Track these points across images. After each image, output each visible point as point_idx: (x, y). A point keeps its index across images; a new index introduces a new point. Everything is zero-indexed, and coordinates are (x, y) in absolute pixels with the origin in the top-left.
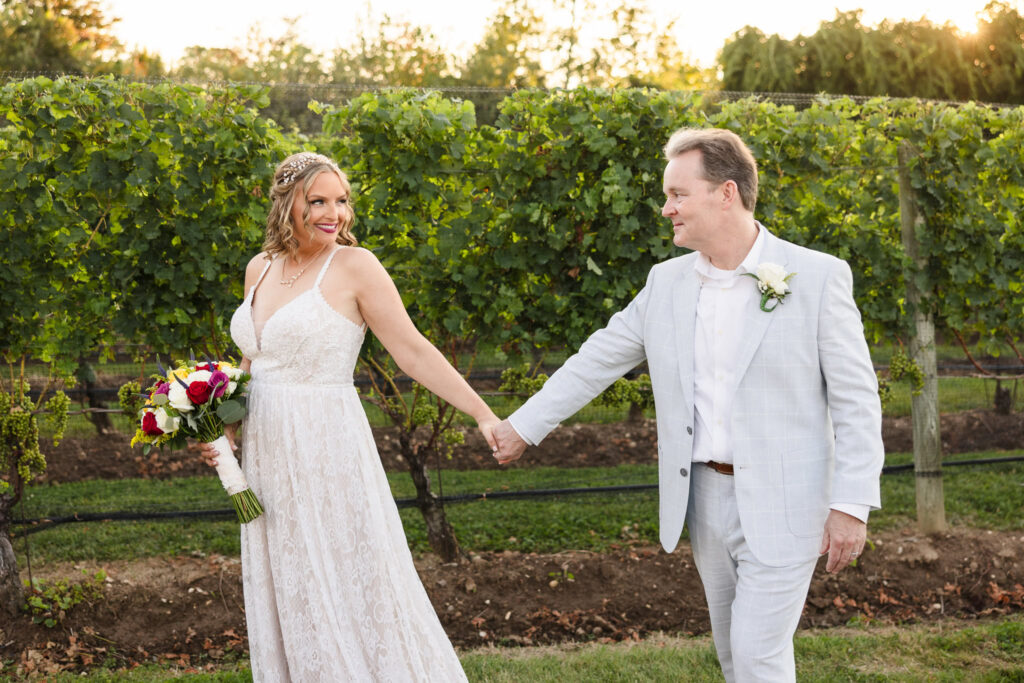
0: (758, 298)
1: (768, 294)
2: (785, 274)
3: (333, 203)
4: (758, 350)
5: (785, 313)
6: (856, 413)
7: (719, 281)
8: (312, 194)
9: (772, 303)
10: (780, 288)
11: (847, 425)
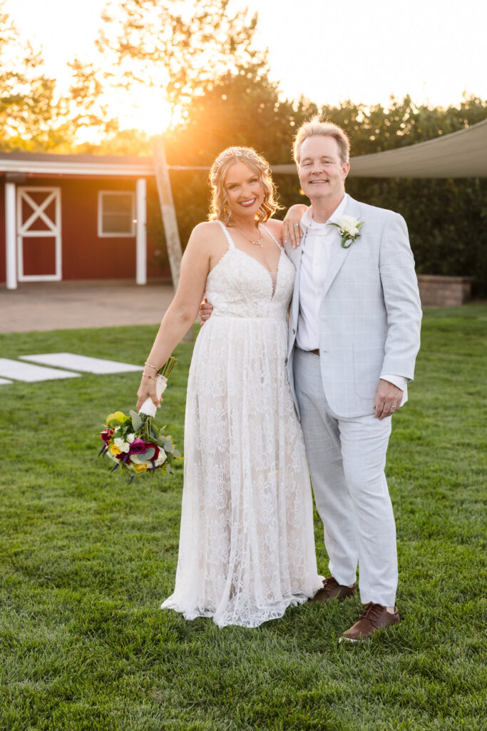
0: (340, 240)
1: (346, 236)
2: (357, 223)
3: (245, 185)
4: (338, 273)
5: (358, 248)
6: (401, 316)
7: (317, 230)
8: (227, 182)
9: (348, 242)
10: (353, 231)
11: (394, 324)
